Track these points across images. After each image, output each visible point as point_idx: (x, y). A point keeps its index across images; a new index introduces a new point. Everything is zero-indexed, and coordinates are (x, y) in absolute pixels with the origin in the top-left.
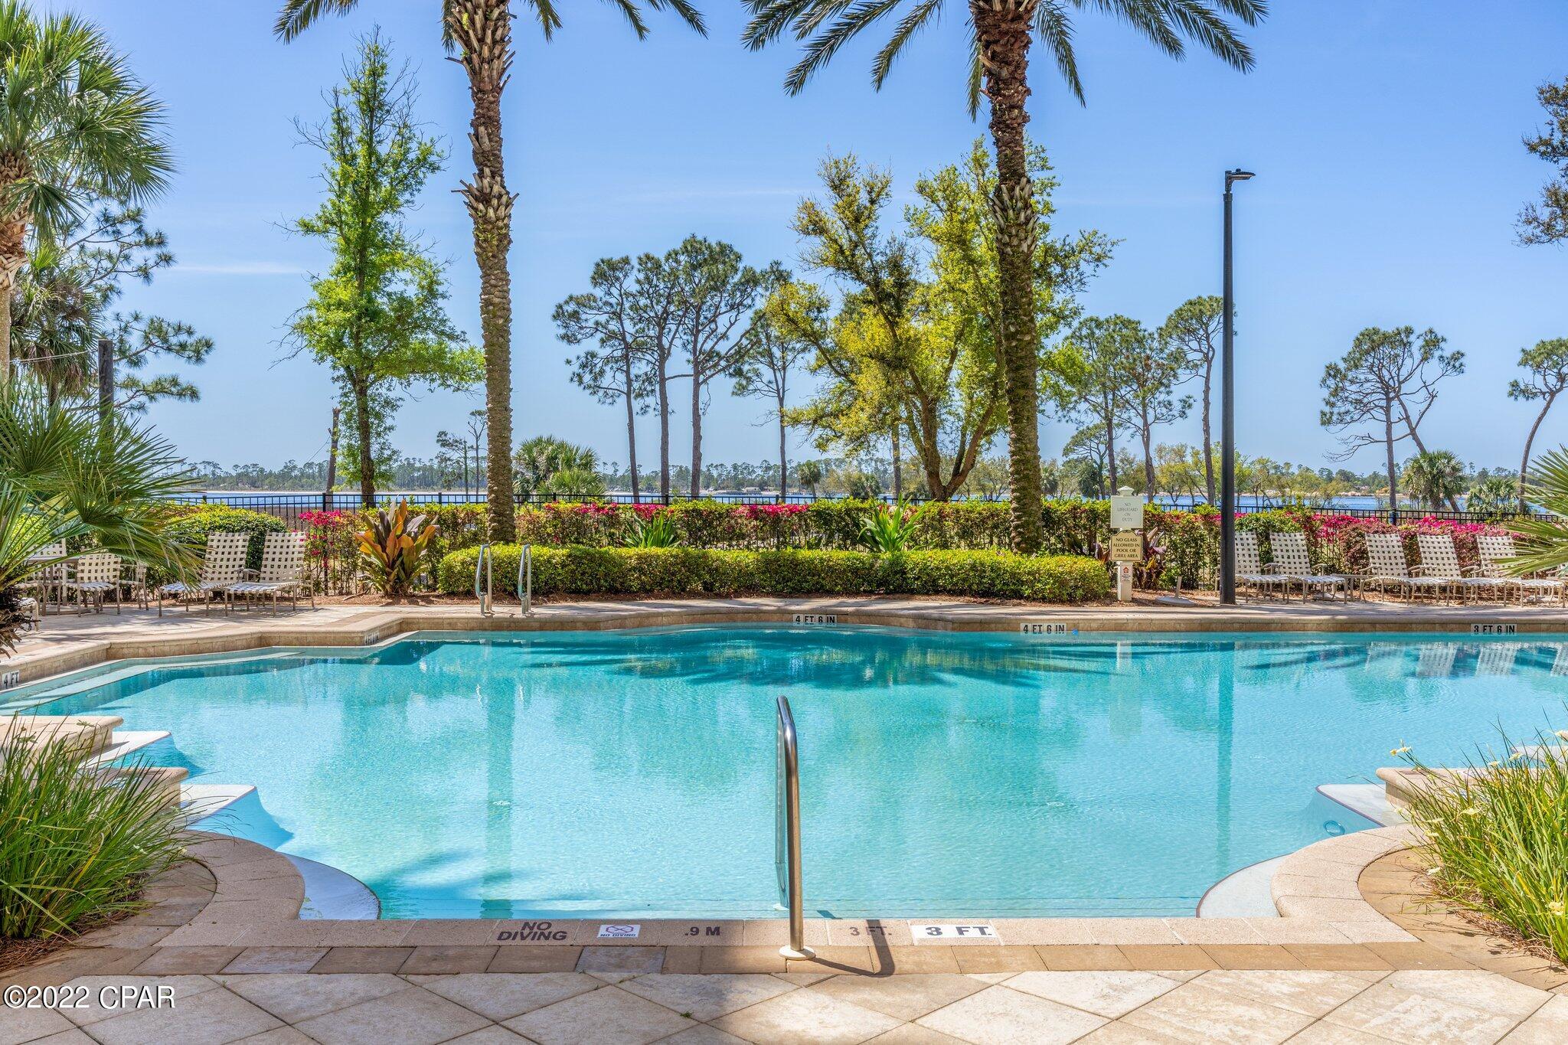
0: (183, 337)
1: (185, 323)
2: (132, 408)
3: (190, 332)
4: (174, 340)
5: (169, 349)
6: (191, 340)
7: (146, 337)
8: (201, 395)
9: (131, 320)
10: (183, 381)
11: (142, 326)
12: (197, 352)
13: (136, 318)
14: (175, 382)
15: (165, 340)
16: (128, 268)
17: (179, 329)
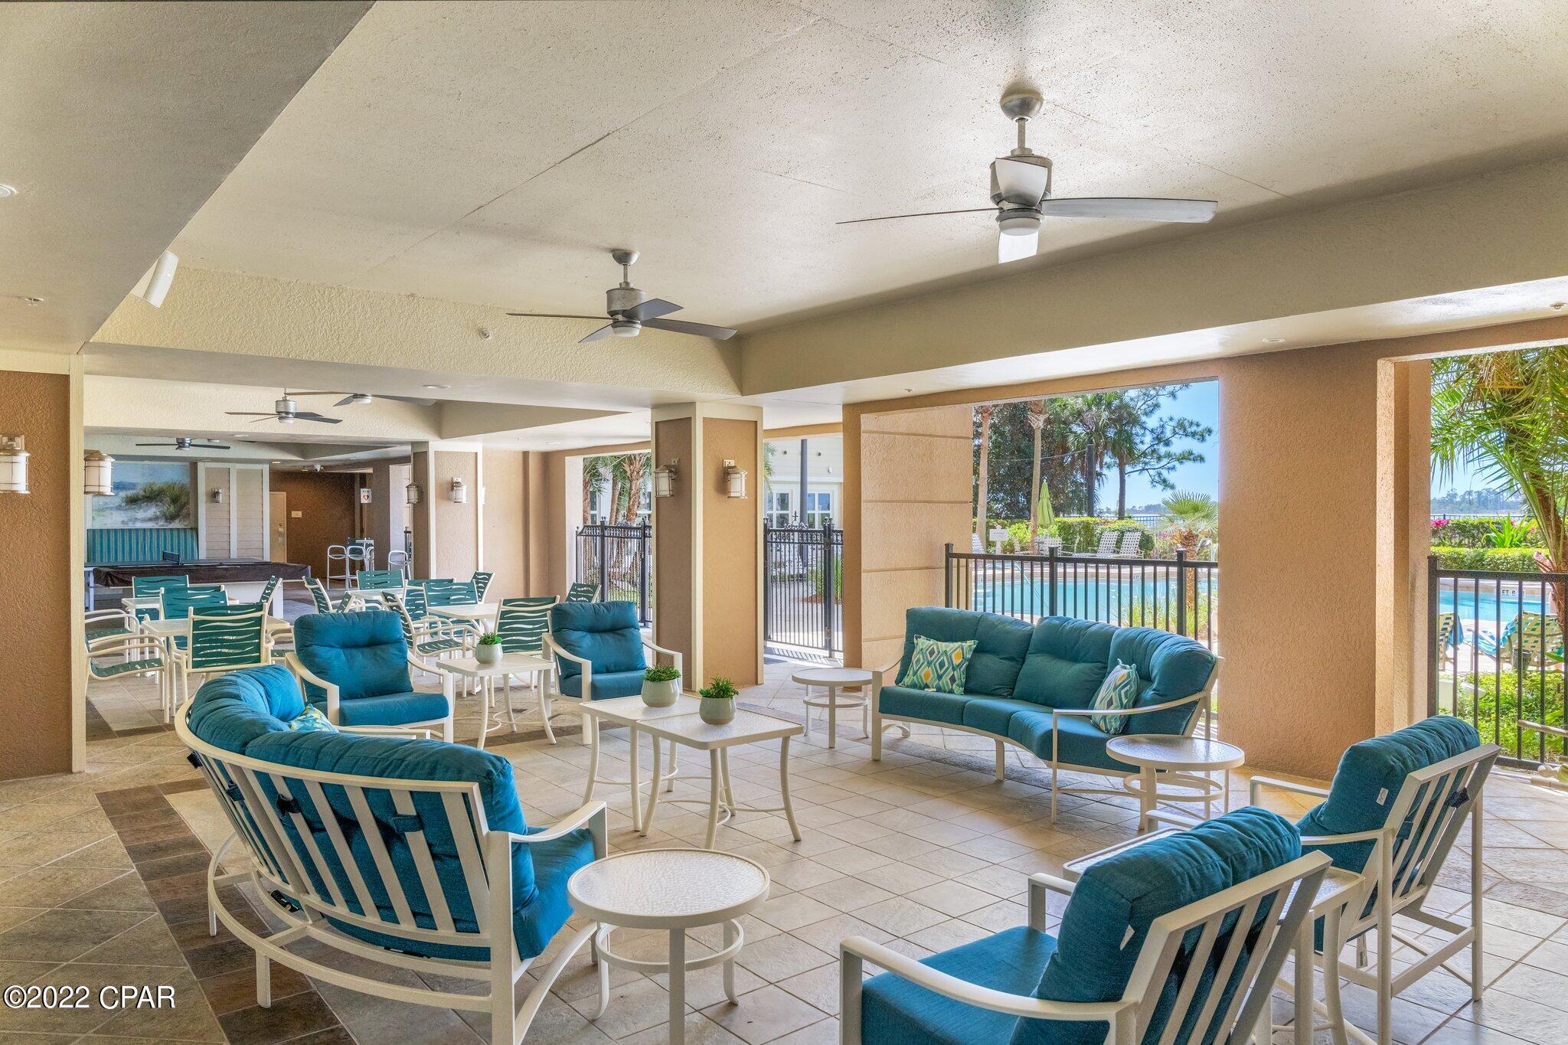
0: (1194, 428)
1: (1195, 420)
2: (1169, 469)
3: (1198, 425)
4: (1189, 430)
5: (1186, 435)
6: (1200, 429)
7: (1174, 430)
8: (1206, 459)
9: (1168, 420)
10: (1196, 452)
11: (1173, 423)
12: (1202, 436)
13: (1171, 419)
14: (1191, 453)
15: (1185, 430)
16: (1165, 393)
17: (1191, 424)
